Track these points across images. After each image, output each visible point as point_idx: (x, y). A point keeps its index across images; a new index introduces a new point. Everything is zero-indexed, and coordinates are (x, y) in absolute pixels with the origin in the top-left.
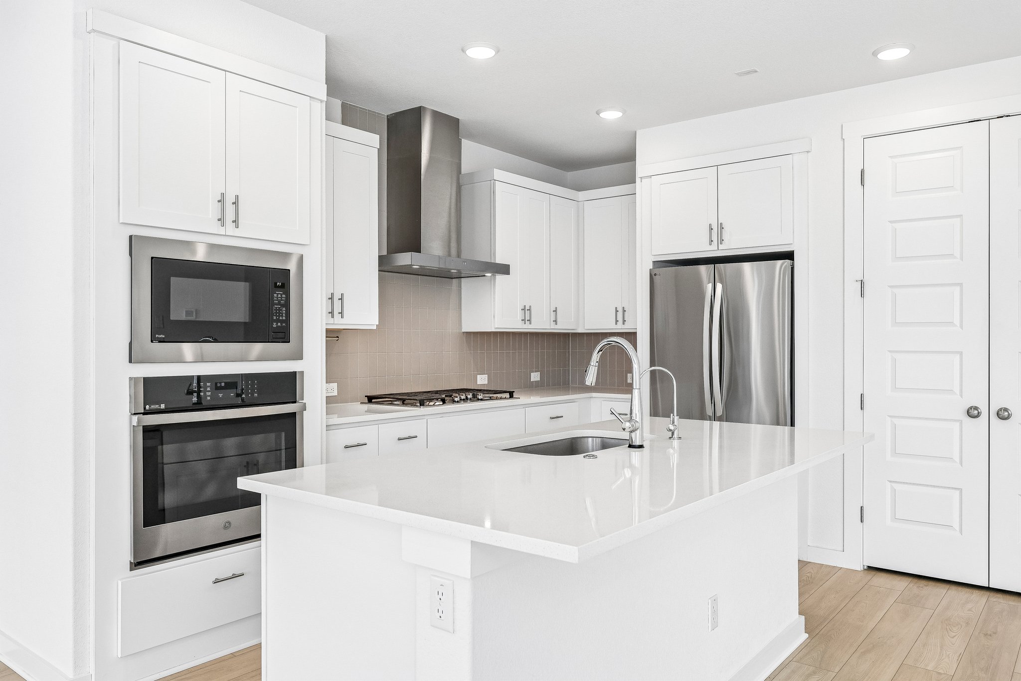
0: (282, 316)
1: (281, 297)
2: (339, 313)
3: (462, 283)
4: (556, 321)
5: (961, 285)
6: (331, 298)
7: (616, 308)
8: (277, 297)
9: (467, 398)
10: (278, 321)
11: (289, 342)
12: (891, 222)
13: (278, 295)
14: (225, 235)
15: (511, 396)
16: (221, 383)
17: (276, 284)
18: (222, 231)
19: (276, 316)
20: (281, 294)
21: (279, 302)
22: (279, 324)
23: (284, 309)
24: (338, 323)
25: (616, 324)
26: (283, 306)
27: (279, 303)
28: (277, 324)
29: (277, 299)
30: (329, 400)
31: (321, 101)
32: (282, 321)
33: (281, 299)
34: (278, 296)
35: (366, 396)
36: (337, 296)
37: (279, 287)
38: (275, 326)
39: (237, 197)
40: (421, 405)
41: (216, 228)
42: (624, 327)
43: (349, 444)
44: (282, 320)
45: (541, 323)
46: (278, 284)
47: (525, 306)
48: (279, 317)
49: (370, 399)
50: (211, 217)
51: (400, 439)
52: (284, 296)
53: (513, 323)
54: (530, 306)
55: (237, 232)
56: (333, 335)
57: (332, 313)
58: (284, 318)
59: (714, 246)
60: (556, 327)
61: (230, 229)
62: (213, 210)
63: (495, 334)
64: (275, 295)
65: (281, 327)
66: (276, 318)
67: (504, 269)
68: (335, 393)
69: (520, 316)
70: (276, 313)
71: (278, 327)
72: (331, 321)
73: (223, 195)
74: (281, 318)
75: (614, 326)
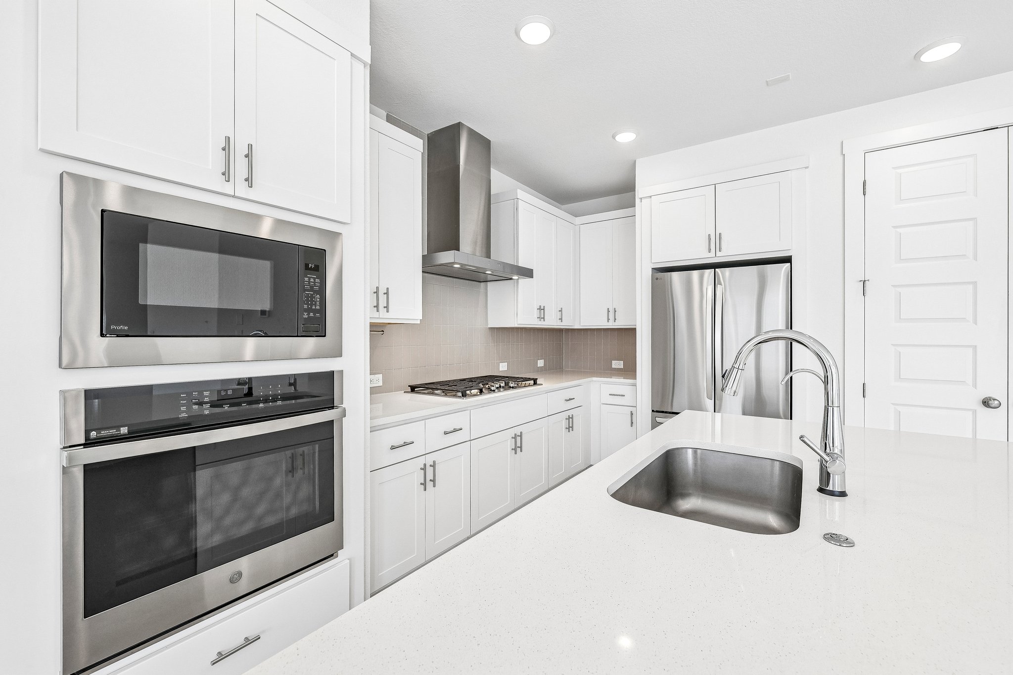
0: (315, 305)
1: (315, 282)
2: (384, 307)
3: (488, 287)
4: (561, 319)
5: (975, 284)
6: (377, 292)
7: (608, 309)
8: (309, 282)
9: (500, 387)
10: (309, 311)
11: (325, 336)
12: (894, 227)
13: (311, 279)
14: (234, 196)
15: (535, 383)
16: (226, 391)
17: (307, 265)
18: (228, 189)
19: (308, 304)
20: (315, 279)
21: (312, 287)
22: (312, 315)
23: (318, 296)
24: (383, 317)
25: (608, 321)
26: (316, 292)
27: (312, 289)
28: (308, 314)
29: (309, 283)
30: (374, 391)
31: (365, 64)
32: (315, 311)
33: (315, 284)
34: (309, 280)
35: (409, 386)
36: (382, 291)
37: (311, 269)
38: (306, 316)
39: (250, 147)
40: (463, 396)
41: (218, 184)
42: (614, 324)
43: (396, 444)
44: (315, 309)
45: (552, 322)
46: (310, 265)
47: (540, 306)
48: (312, 306)
49: (413, 389)
50: (211, 168)
51: (446, 433)
52: (317, 280)
53: (530, 320)
54: (544, 307)
55: (251, 194)
56: (377, 329)
57: (377, 307)
58: (318, 307)
59: (712, 254)
60: (561, 324)
61: (242, 190)
62: (215, 160)
63: (517, 329)
64: (306, 279)
65: (314, 318)
66: (308, 307)
67: (528, 273)
68: (380, 384)
69: (536, 313)
70: (308, 300)
71: (309, 317)
72: (376, 315)
73: (228, 139)
74: (314, 307)
75: (606, 324)
